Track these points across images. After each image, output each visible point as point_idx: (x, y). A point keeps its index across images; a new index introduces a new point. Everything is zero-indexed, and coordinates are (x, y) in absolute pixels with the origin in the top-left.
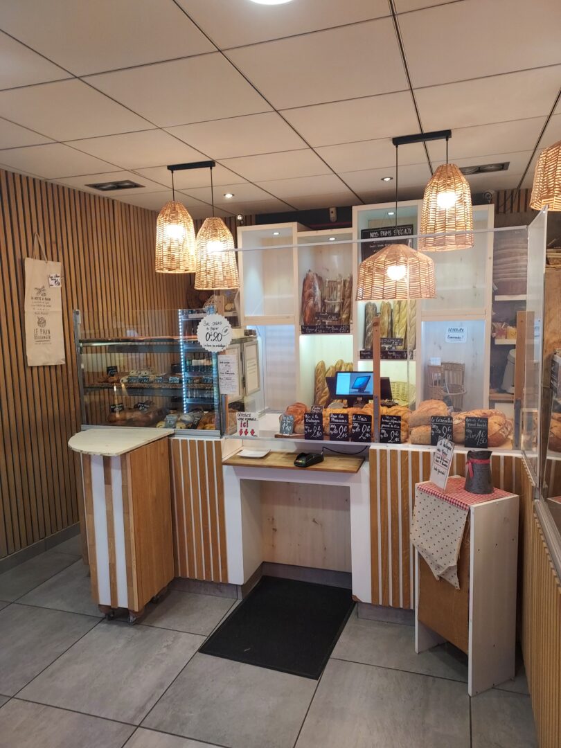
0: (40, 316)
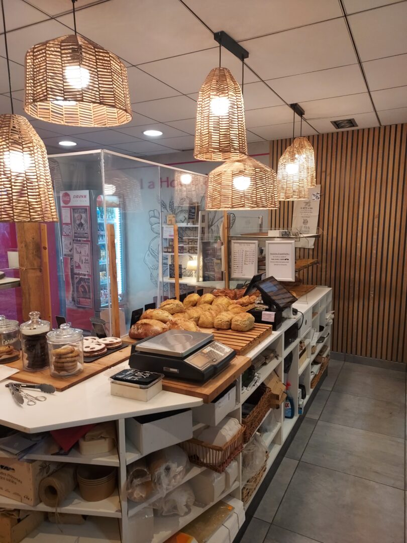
0: (305, 219)
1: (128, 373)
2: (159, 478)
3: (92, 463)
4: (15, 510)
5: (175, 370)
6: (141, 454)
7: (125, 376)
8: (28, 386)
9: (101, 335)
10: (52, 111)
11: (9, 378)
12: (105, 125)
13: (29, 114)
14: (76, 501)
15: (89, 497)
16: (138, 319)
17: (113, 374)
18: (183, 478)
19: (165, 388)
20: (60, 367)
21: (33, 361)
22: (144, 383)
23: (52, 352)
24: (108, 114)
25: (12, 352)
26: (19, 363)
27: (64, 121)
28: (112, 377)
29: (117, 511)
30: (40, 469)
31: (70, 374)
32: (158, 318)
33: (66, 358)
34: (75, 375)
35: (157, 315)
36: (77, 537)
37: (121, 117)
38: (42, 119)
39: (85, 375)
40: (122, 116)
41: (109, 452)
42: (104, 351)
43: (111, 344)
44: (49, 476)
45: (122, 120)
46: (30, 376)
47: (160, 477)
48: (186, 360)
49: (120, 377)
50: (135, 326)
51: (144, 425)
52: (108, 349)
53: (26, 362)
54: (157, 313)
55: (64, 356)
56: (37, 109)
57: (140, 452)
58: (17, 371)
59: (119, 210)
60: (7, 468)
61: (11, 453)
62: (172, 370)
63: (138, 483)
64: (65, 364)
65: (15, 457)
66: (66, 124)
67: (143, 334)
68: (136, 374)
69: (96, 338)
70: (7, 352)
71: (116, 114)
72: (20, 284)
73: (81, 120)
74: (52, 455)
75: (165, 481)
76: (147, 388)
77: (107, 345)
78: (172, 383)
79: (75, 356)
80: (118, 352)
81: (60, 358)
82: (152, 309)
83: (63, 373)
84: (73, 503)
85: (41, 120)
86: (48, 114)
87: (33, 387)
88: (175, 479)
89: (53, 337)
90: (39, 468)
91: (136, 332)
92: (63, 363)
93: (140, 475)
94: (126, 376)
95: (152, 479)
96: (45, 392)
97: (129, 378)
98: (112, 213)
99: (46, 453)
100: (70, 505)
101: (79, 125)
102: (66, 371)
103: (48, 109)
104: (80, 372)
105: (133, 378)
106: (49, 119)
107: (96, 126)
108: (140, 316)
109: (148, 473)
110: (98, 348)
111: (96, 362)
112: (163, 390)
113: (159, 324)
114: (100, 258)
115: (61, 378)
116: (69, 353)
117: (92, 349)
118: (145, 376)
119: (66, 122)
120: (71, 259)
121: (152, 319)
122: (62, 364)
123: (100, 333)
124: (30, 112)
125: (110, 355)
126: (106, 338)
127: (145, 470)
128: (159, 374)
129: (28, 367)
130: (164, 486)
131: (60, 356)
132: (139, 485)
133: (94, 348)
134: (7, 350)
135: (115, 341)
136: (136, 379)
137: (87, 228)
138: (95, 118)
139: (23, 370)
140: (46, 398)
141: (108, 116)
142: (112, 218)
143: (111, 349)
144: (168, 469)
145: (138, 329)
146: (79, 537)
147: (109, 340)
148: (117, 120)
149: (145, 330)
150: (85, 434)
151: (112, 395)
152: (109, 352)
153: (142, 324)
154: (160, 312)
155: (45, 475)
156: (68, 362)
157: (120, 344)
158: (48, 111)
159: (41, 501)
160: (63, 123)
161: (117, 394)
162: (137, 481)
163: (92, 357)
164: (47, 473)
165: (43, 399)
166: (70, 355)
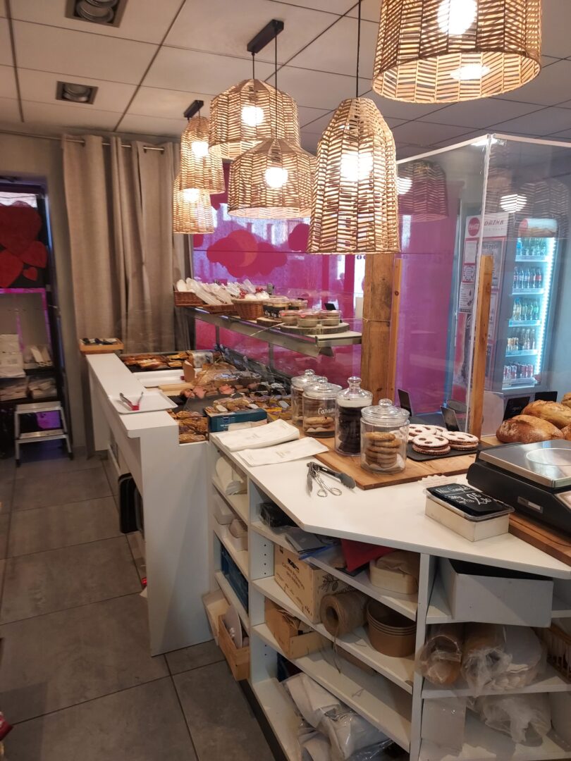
1: (457, 490)
2: (474, 666)
3: (381, 600)
4: (295, 618)
5: (538, 507)
6: (453, 618)
7: (449, 493)
8: (328, 472)
9: (451, 426)
10: (419, 85)
11: (315, 456)
12: (500, 90)
13: (382, 94)
14: (362, 642)
15: (378, 646)
16: (519, 413)
17: (432, 485)
18: (527, 685)
19: (513, 531)
20: (372, 459)
21: (345, 442)
22: (474, 512)
23: (364, 435)
24: (506, 70)
25: (330, 425)
26: (330, 442)
27: (436, 97)
28: (429, 489)
29: (406, 682)
30: (324, 581)
31: (384, 469)
32: (549, 417)
33: (380, 446)
34: (390, 473)
35: (549, 412)
36: (361, 688)
37: (526, 70)
38: (401, 100)
39: (404, 476)
40: (529, 67)
41: (408, 594)
42: (443, 450)
43: (459, 443)
44: (335, 595)
45: (527, 75)
46: (338, 459)
47: (476, 665)
48: (558, 495)
49: (441, 491)
50: (507, 423)
51: (460, 575)
52: (452, 449)
53: (339, 442)
54: (551, 409)
55: (379, 444)
56: (395, 86)
57: (452, 615)
58: (326, 449)
59: (555, 242)
60: (294, 567)
61: (295, 548)
62: (531, 504)
63: (440, 657)
64: (379, 455)
65: (297, 554)
66: (438, 101)
67: (515, 438)
68: (468, 495)
69: (444, 429)
70: (324, 424)
71: (519, 68)
72: (361, 340)
73: (462, 91)
74: (336, 568)
75: (484, 675)
76: (476, 521)
77: (451, 442)
78: (528, 526)
79: (393, 447)
80: (467, 456)
81: (373, 445)
82: (545, 400)
83: (374, 466)
84: (357, 643)
85: (400, 102)
86: (412, 90)
87: (333, 474)
88: (510, 680)
89: (369, 415)
90: (324, 579)
91: (506, 433)
92: (377, 452)
93: (445, 646)
94: (452, 493)
95: (462, 660)
96: (344, 485)
97: (453, 498)
98: (543, 245)
99: (331, 563)
100: (353, 644)
101: (459, 100)
102: (380, 464)
103: (414, 82)
104: (399, 471)
105: (460, 500)
106: (412, 98)
107: (484, 96)
108: (522, 410)
109: (458, 649)
110: (437, 443)
111: (427, 462)
112: (509, 532)
113: (547, 427)
114: (510, 316)
115: (370, 472)
116: (385, 441)
117: (428, 443)
118: (481, 501)
119: (438, 99)
120: (469, 315)
121: (539, 417)
122: (375, 454)
123: (450, 423)
124: (383, 91)
125: (453, 458)
126: (456, 433)
127: (456, 643)
128: (507, 505)
129: (340, 448)
130: (481, 681)
131: (374, 442)
132: (442, 660)
133: (431, 443)
134: (323, 422)
135: (467, 439)
136: (464, 502)
137: (498, 271)
138: (484, 83)
139: (333, 451)
140: (341, 492)
141: (506, 74)
142: (541, 254)
143: (455, 449)
144: (494, 658)
145: (510, 428)
146: (363, 690)
147: (457, 436)
148: (519, 77)
149: (520, 432)
150: (380, 557)
151: (426, 515)
152: (453, 453)
153: (517, 422)
154: (557, 408)
155: (330, 591)
156: (383, 453)
157: (475, 445)
158: (412, 86)
159: (322, 622)
160: (433, 101)
161: (432, 515)
162: (439, 654)
163: (425, 454)
164: (333, 590)
165: (338, 493)
166: (387, 444)
